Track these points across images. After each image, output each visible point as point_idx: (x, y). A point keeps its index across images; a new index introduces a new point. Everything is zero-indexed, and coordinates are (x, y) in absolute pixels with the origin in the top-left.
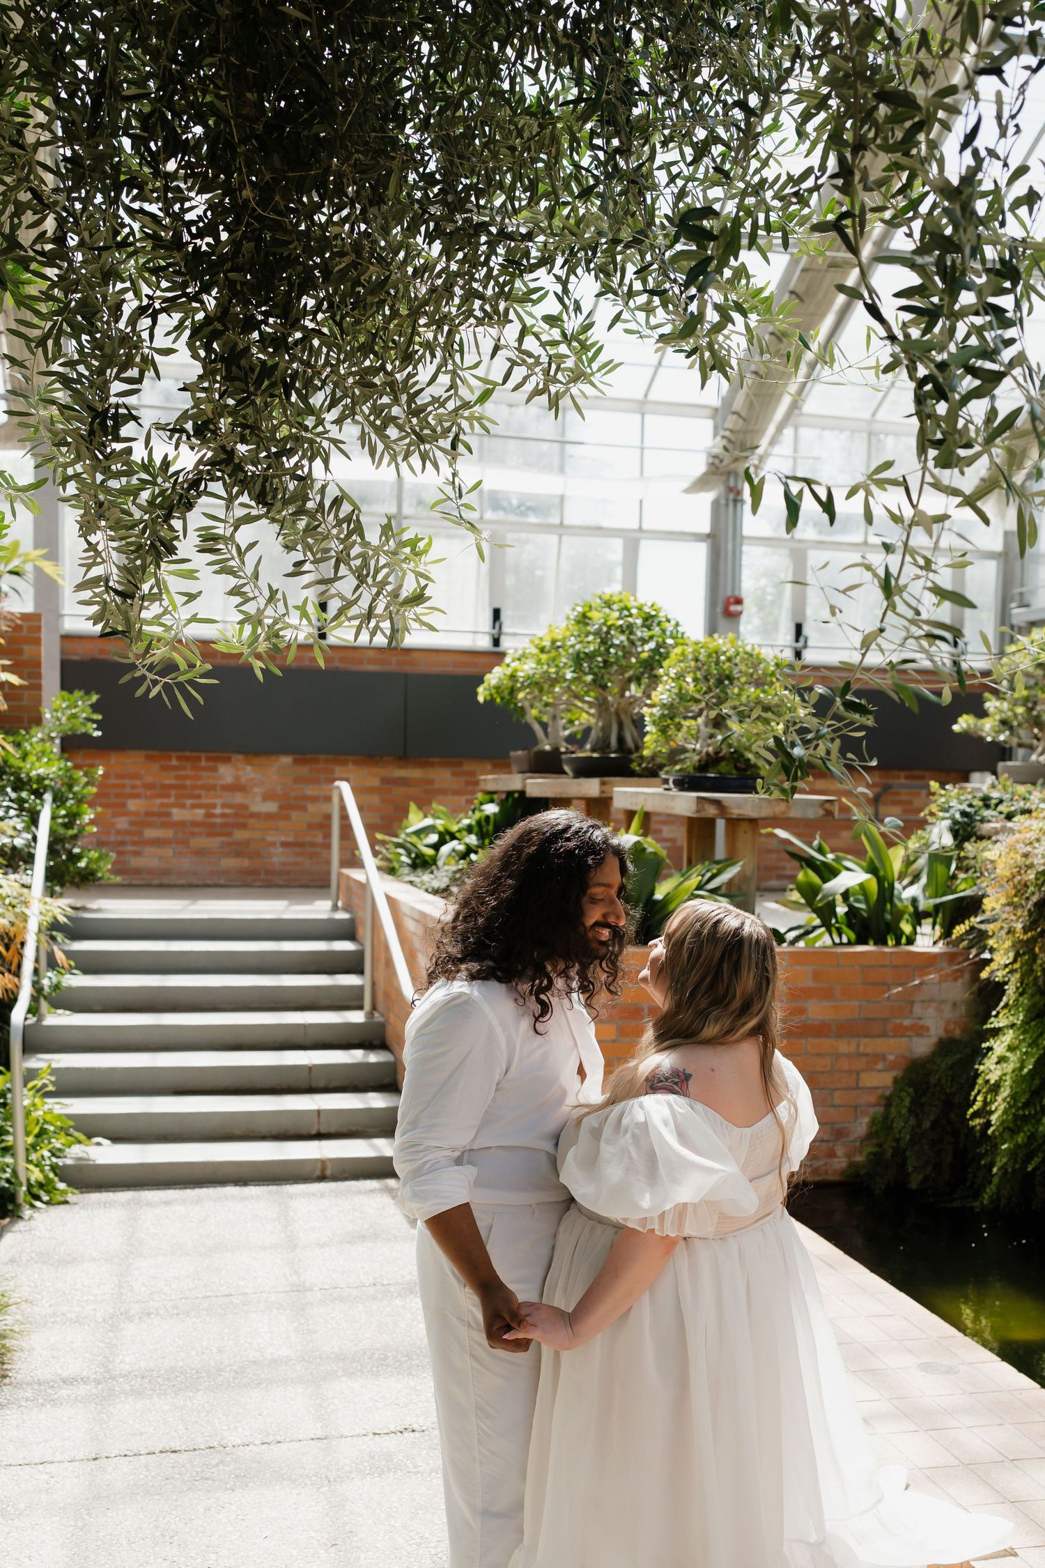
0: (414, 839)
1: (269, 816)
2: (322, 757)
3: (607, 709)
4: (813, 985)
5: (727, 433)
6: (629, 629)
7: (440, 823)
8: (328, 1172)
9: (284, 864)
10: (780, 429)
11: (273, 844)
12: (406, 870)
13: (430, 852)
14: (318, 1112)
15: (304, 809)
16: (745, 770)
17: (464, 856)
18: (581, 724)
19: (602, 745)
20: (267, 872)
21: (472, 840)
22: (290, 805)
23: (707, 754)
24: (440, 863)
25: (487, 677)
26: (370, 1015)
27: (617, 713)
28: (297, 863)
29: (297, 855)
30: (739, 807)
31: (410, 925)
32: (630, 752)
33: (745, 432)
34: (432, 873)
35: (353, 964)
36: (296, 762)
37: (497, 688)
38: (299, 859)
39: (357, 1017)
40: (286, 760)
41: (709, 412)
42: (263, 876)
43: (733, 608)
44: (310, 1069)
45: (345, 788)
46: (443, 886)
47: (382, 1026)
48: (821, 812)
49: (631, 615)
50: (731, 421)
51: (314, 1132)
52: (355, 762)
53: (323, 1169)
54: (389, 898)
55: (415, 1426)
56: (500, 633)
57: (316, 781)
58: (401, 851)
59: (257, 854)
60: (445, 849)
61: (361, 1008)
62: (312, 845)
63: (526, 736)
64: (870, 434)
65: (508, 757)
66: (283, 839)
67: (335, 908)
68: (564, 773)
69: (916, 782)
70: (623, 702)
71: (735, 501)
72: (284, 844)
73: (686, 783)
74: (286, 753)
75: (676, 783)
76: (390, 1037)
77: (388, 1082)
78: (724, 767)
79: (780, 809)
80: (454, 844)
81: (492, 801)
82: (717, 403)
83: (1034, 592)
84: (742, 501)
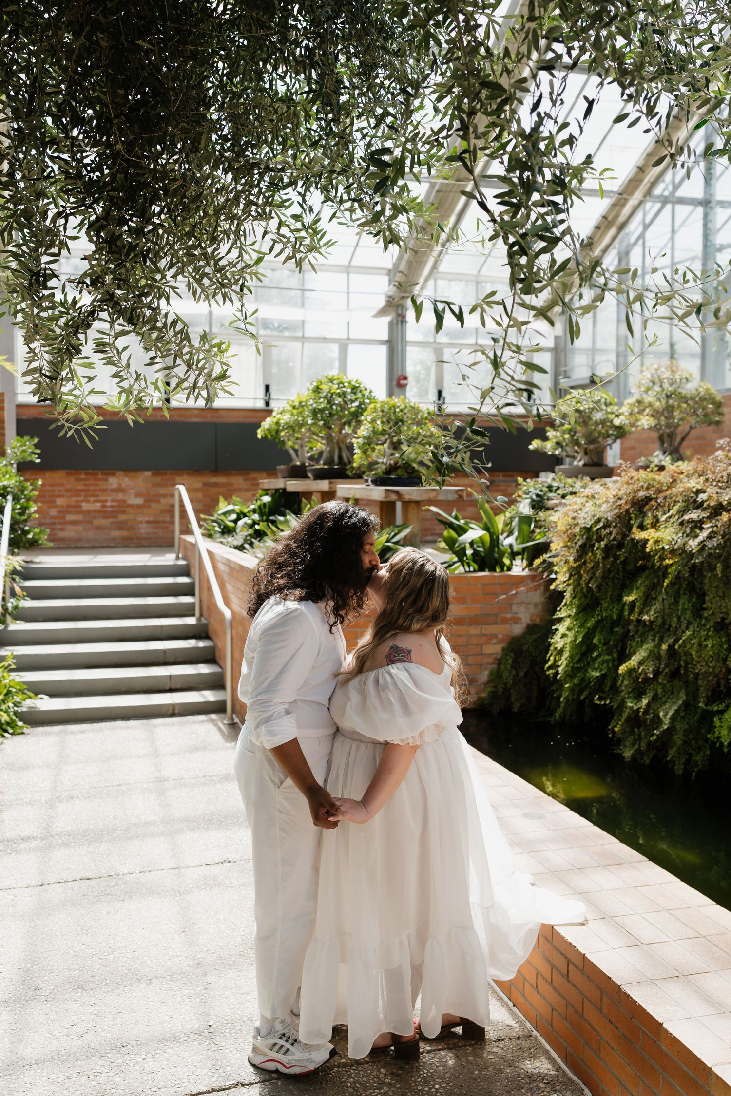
0: (222, 517)
1: (139, 506)
3: (332, 441)
5: (396, 284)
6: (343, 395)
7: (237, 508)
8: (176, 711)
9: (147, 533)
10: (426, 280)
11: (141, 522)
12: (218, 535)
13: (232, 524)
14: (170, 676)
15: (159, 501)
16: (412, 473)
17: (252, 525)
18: (317, 449)
19: (330, 461)
20: (138, 538)
21: (256, 517)
22: (150, 499)
23: (390, 464)
24: (238, 531)
25: (263, 424)
26: (199, 619)
27: (338, 443)
28: (155, 533)
29: (155, 528)
30: (409, 494)
31: (222, 567)
32: (346, 465)
33: (407, 283)
34: (233, 536)
35: (189, 590)
36: (154, 474)
37: (269, 430)
38: (156, 531)
39: (191, 621)
40: (148, 474)
41: (386, 272)
42: (135, 541)
43: (402, 382)
44: (164, 652)
45: (182, 489)
46: (240, 544)
47: (206, 626)
48: (456, 496)
49: (344, 387)
50: (398, 277)
51: (168, 688)
52: (188, 474)
53: (174, 709)
54: (209, 552)
55: (230, 859)
56: (270, 399)
57: (165, 486)
58: (215, 524)
59: (132, 528)
60: (240, 523)
61: (193, 615)
62: (164, 522)
63: (285, 457)
64: (477, 283)
65: (276, 469)
66: (147, 519)
67: (178, 558)
68: (308, 477)
69: (508, 479)
70: (341, 436)
71: (402, 322)
72: (147, 522)
73: (379, 481)
74: (148, 469)
75: (373, 482)
76: (211, 632)
77: (210, 658)
78: (400, 472)
79: (432, 495)
80: (245, 520)
81: (267, 495)
82: (390, 266)
83: (572, 370)
84: (406, 322)
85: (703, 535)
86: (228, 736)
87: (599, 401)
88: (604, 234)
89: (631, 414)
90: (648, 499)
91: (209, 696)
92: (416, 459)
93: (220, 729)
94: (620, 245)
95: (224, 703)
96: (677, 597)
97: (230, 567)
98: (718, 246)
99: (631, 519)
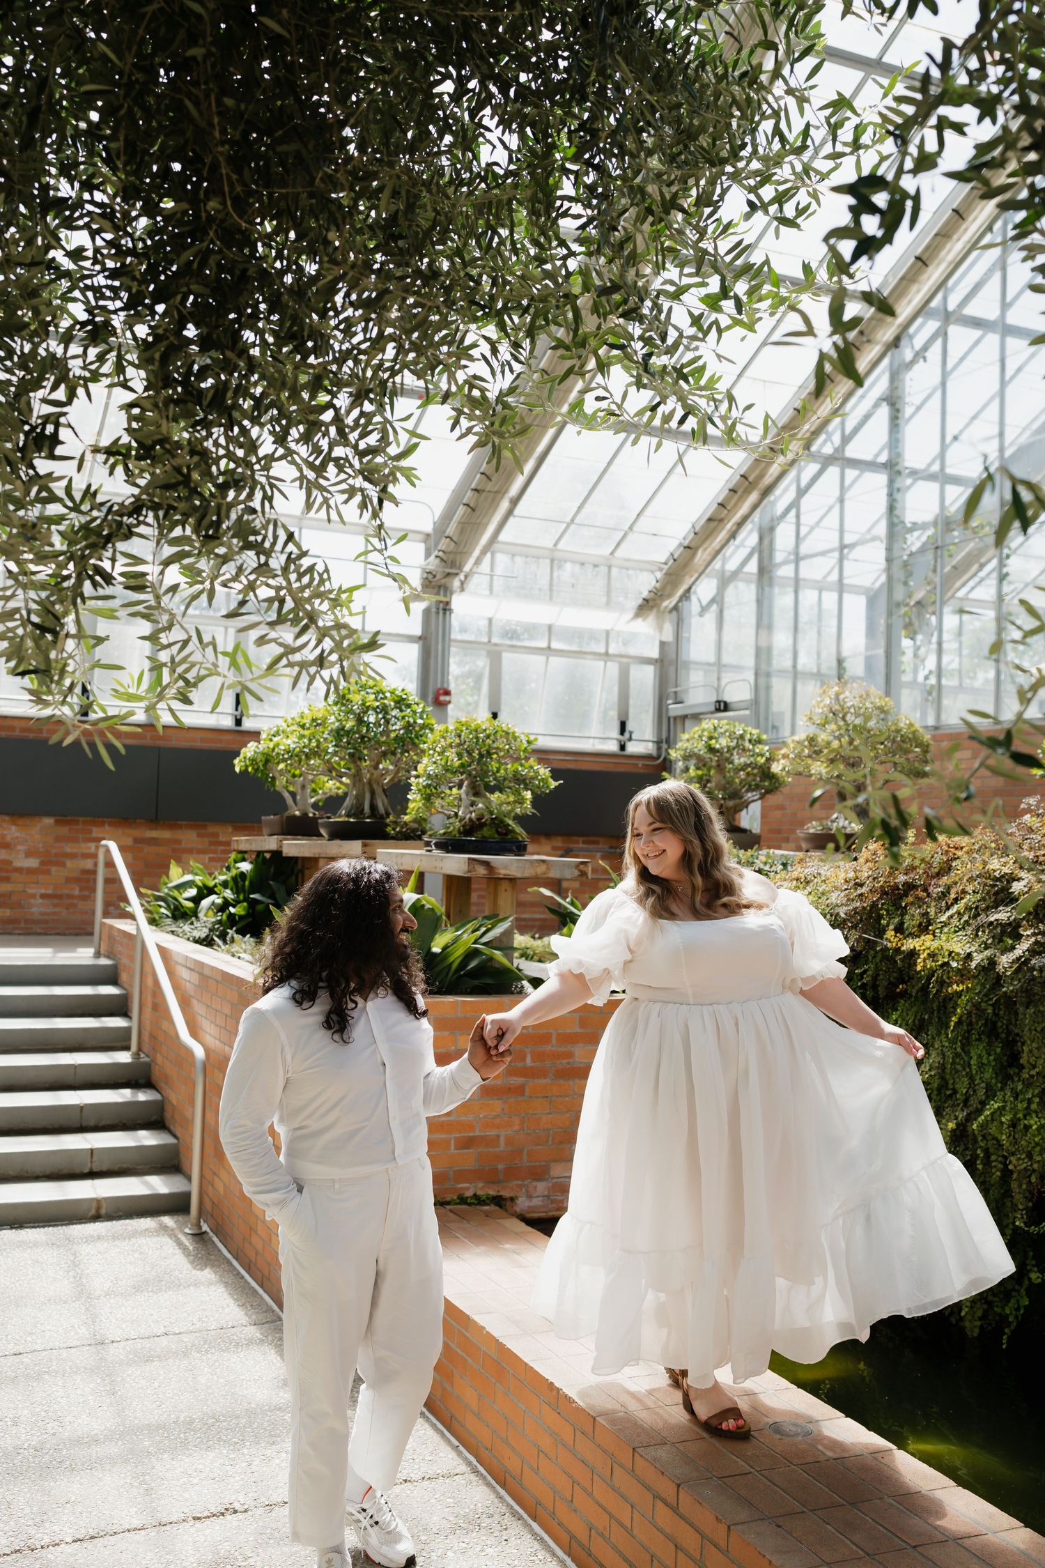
0: (176, 893)
1: (30, 871)
2: (81, 819)
3: (361, 780)
4: (579, 1030)
5: (441, 554)
6: (384, 710)
7: (198, 879)
8: (103, 1211)
9: (42, 914)
10: (484, 552)
11: (33, 896)
12: (169, 921)
13: (190, 904)
14: (92, 1151)
15: (63, 864)
16: (506, 834)
17: (223, 907)
18: (324, 793)
19: (357, 811)
20: (26, 921)
21: (228, 894)
22: (50, 861)
23: (470, 819)
24: (201, 915)
25: (243, 750)
26: (136, 1055)
27: (370, 783)
28: (54, 913)
29: (55, 906)
30: (506, 868)
31: (184, 974)
32: (382, 817)
33: (456, 553)
34: (192, 923)
35: (119, 1007)
36: (57, 822)
37: (253, 760)
38: (57, 910)
39: (124, 1057)
40: (49, 821)
41: (421, 537)
42: (22, 925)
43: (442, 698)
44: (81, 1108)
45: (113, 846)
46: (203, 936)
47: (148, 1067)
48: (577, 873)
49: (386, 698)
50: (444, 543)
51: (86, 1170)
52: (110, 824)
53: (98, 1208)
54: (159, 947)
56: (242, 715)
57: (76, 840)
58: (162, 903)
59: (18, 905)
60: (205, 903)
61: (127, 1048)
62: (70, 896)
63: (276, 802)
64: (552, 561)
65: (260, 821)
66: (43, 891)
67: (98, 955)
68: (320, 835)
70: (376, 773)
71: (445, 610)
72: (43, 896)
73: (450, 845)
74: (48, 815)
75: (436, 844)
76: (156, 1075)
77: (154, 1119)
78: (486, 832)
79: (541, 869)
80: (213, 898)
81: (244, 860)
82: (429, 528)
83: (686, 691)
84: (450, 610)
85: (1022, 948)
86: (195, 1256)
87: (742, 737)
88: (742, 499)
89: (799, 756)
90: (910, 887)
91: (158, 1185)
92: (510, 812)
93: (180, 1244)
94: (761, 518)
95: (186, 1196)
96: (966, 1043)
97: (201, 974)
98: (909, 525)
99: (880, 917)
